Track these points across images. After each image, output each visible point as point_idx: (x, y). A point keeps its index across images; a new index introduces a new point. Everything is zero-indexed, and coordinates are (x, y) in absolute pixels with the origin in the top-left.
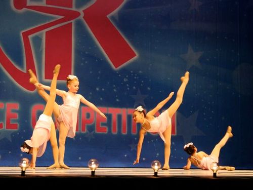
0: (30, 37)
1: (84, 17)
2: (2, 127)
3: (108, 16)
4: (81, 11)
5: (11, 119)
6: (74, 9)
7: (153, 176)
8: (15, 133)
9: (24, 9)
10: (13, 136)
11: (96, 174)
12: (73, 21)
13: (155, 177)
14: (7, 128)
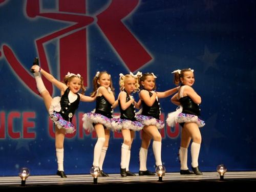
0: (44, 44)
1: (98, 23)
2: (19, 137)
3: (123, 20)
4: (94, 16)
5: (28, 128)
6: (87, 15)
7: (158, 181)
8: (32, 142)
9: (37, 17)
10: (31, 145)
11: (98, 181)
12: (87, 27)
13: (160, 183)
14: (24, 137)
